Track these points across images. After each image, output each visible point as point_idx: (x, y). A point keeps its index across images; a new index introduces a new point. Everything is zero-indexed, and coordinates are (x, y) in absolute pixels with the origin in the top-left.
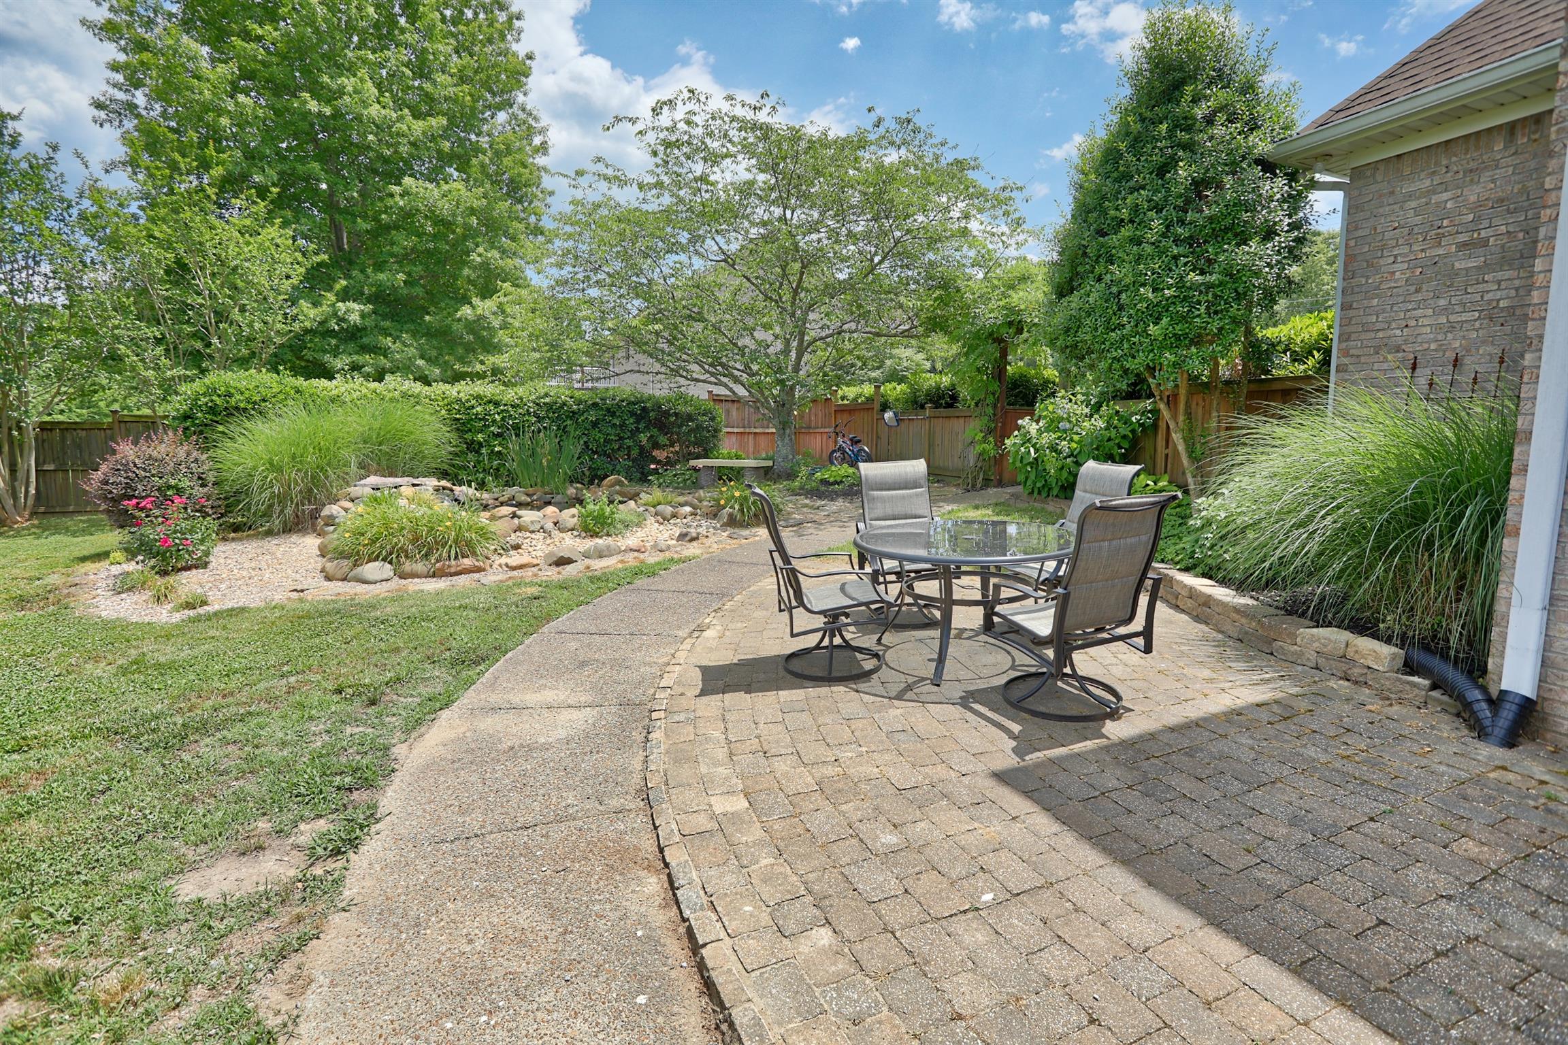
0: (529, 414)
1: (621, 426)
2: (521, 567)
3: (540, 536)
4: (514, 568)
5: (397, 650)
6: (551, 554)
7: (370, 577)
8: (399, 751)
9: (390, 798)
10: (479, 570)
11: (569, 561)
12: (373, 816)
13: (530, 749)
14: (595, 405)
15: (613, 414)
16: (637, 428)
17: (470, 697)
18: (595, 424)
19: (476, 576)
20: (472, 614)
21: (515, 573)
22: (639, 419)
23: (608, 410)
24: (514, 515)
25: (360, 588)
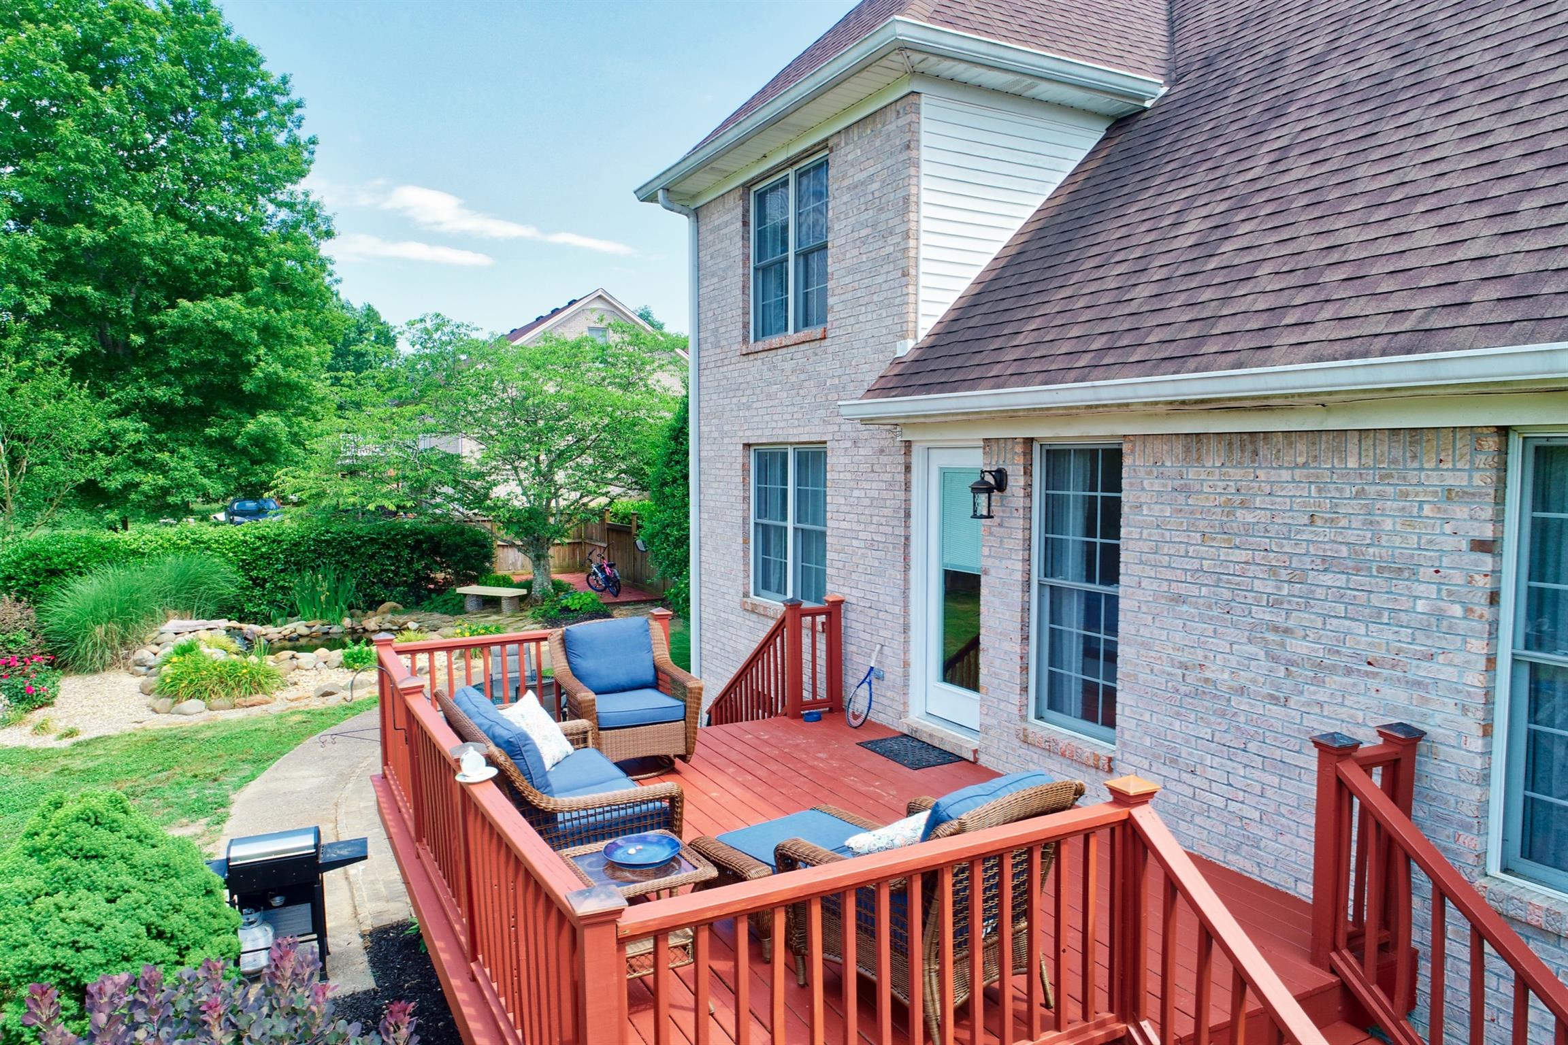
0: (309, 551)
1: (396, 557)
2: (296, 699)
3: (314, 672)
4: (292, 701)
5: (220, 756)
6: (319, 689)
7: (188, 711)
8: (233, 797)
9: (233, 810)
10: (267, 703)
11: (331, 694)
12: (228, 815)
13: (293, 793)
14: (372, 539)
15: (389, 547)
16: (412, 558)
17: (264, 775)
18: (372, 557)
19: (264, 707)
20: (264, 734)
21: (293, 704)
22: (413, 549)
23: (383, 544)
24: (293, 657)
25: (183, 718)
